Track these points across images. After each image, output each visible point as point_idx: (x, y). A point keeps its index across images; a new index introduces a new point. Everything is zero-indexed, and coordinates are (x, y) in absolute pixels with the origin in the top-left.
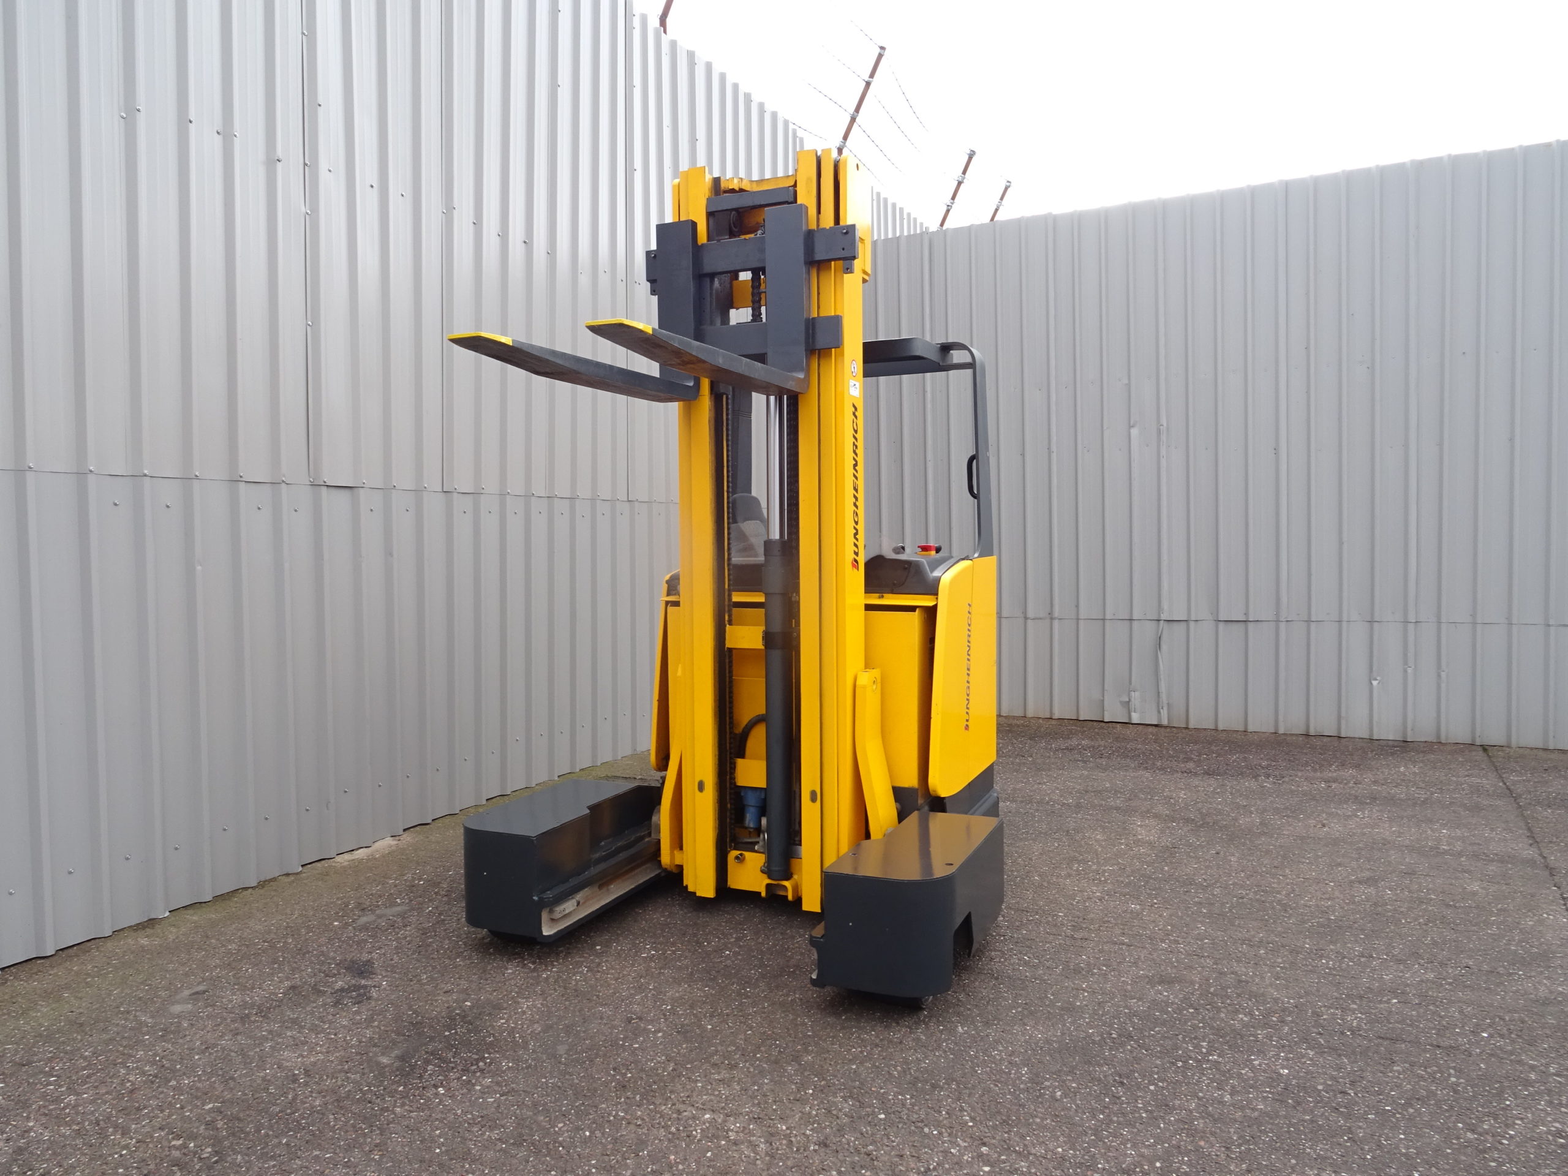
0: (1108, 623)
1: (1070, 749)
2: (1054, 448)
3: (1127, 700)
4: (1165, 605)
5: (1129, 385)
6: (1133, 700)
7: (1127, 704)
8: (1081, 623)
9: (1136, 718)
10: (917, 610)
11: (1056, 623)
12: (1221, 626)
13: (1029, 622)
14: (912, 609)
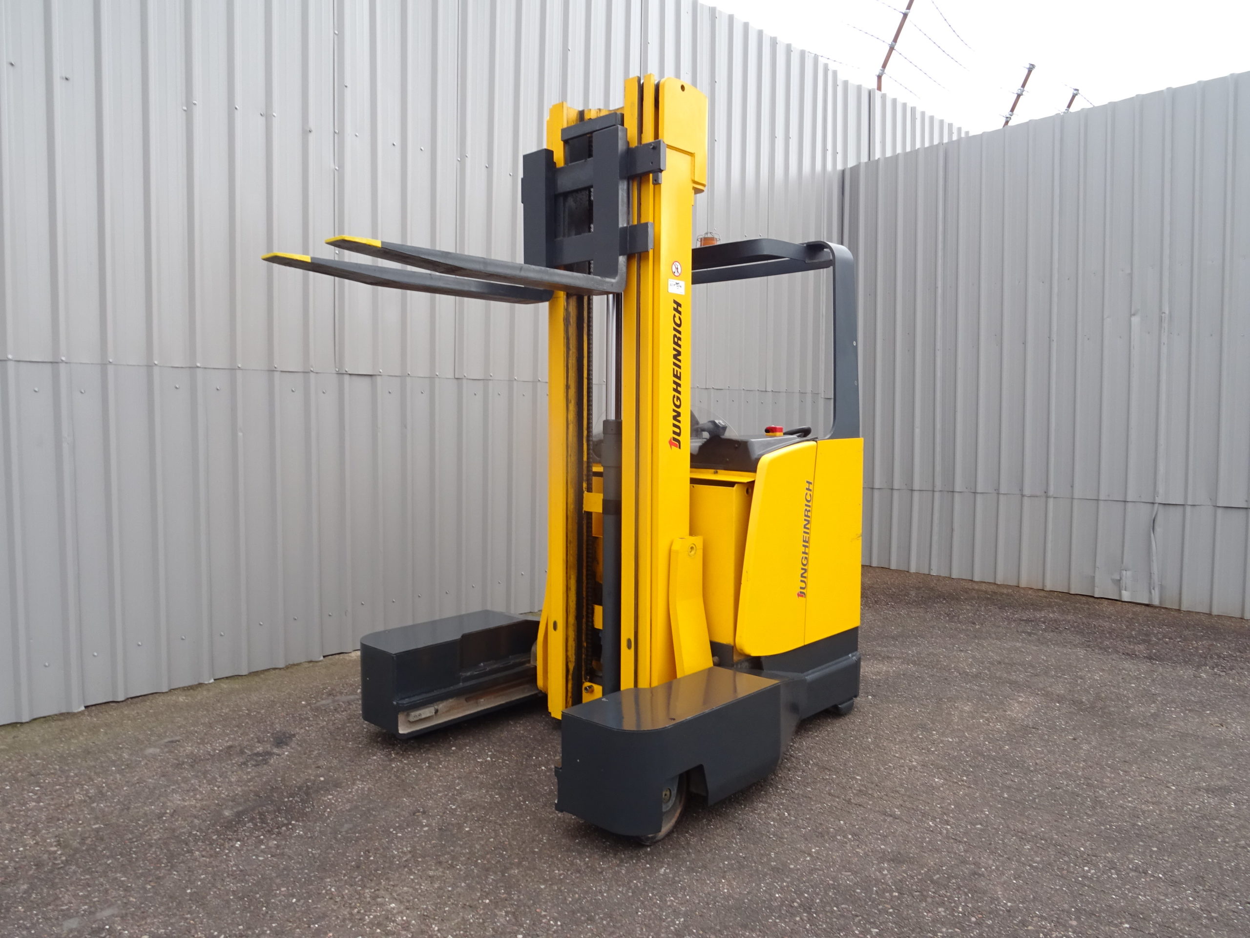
0: (1101, 504)
1: (1028, 621)
2: (1054, 337)
3: (1119, 578)
4: (1161, 489)
5: (1131, 275)
6: (1124, 578)
7: (1118, 582)
8: (1075, 502)
9: (1126, 596)
10: (736, 486)
11: (1051, 502)
12: (1220, 512)
13: (1026, 500)
14: (731, 484)
